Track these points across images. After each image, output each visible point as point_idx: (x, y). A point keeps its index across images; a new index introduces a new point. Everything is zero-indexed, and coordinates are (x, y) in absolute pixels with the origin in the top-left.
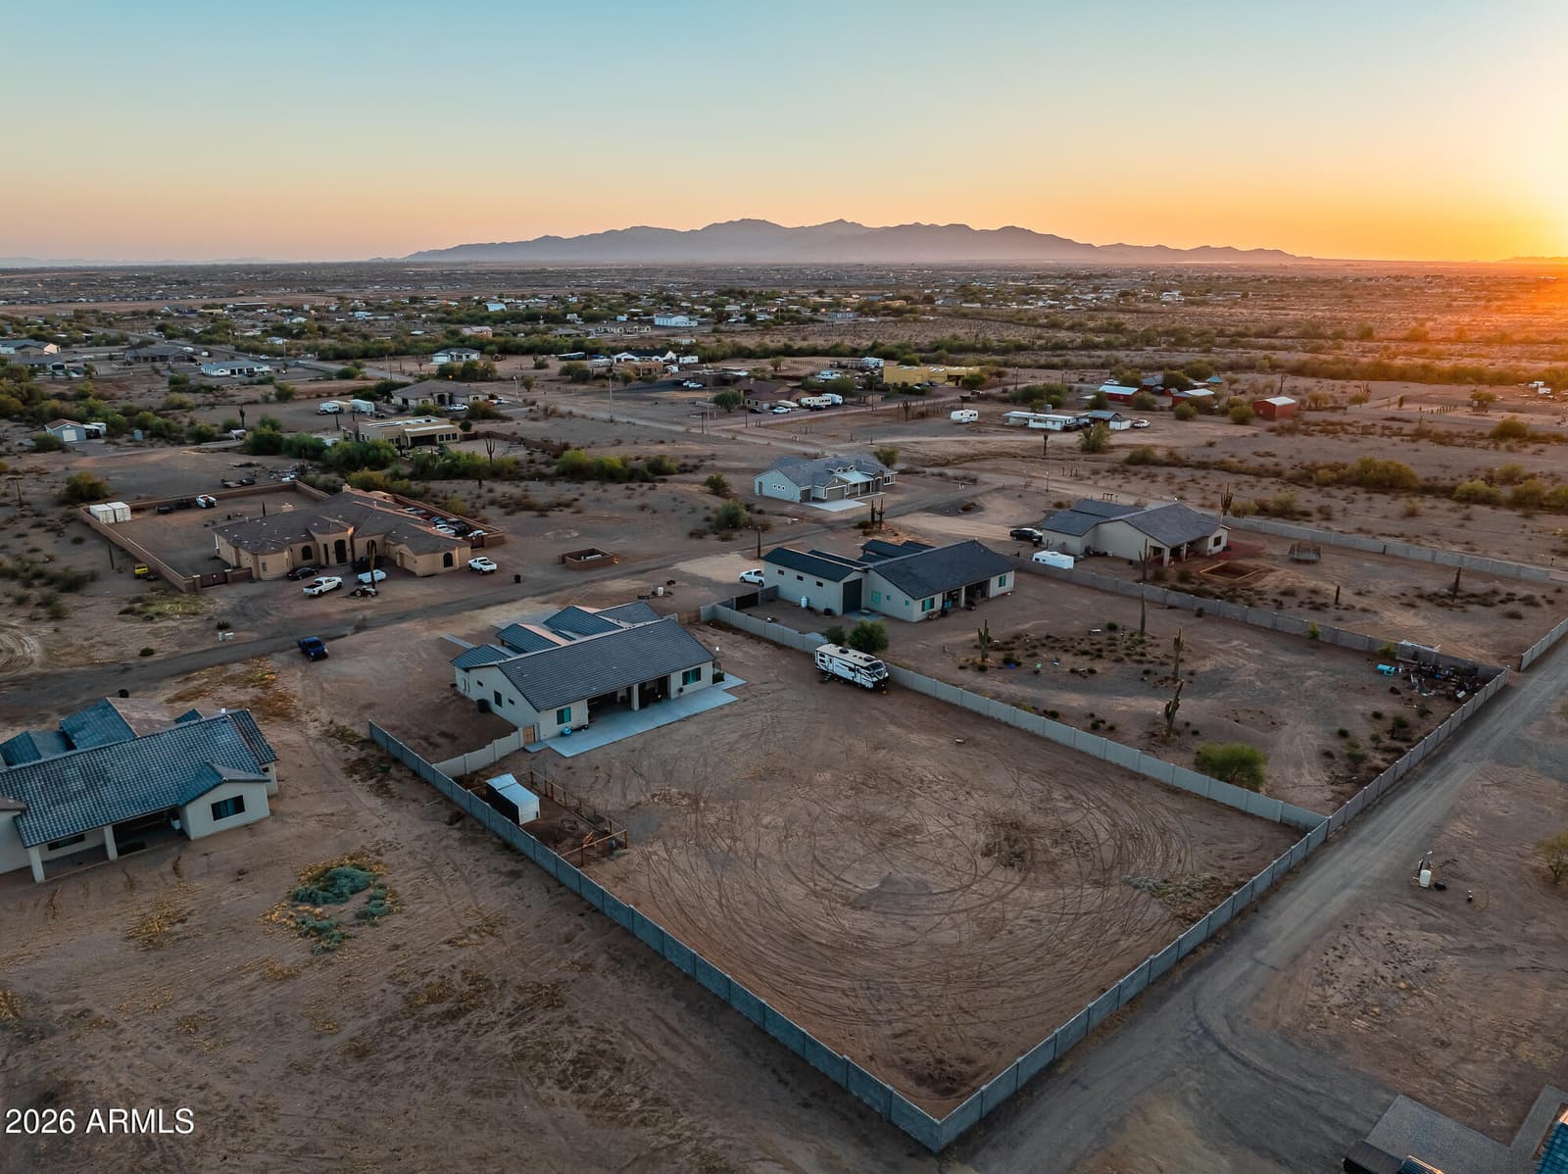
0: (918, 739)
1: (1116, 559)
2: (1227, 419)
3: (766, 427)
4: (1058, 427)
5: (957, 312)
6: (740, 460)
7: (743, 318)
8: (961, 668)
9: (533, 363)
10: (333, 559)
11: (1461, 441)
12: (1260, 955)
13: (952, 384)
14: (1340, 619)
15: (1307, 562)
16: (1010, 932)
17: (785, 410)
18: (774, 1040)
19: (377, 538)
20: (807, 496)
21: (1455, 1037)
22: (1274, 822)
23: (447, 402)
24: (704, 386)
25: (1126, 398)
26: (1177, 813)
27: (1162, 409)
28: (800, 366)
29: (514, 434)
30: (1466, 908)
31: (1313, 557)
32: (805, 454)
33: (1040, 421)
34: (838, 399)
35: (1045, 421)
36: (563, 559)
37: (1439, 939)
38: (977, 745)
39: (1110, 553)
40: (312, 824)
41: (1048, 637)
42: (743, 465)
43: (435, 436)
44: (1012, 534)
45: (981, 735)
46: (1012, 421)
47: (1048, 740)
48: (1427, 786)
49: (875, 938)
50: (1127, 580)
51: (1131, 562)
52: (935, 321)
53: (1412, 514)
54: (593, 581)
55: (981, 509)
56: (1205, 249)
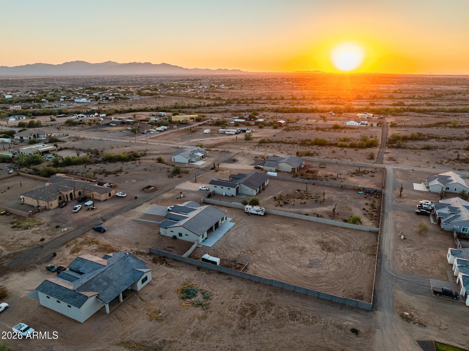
0: (284, 226)
1: (283, 171)
2: (272, 127)
3: (153, 138)
4: (234, 133)
5: (169, 94)
6: (156, 150)
7: (104, 98)
8: (276, 206)
9: (50, 119)
10: (69, 199)
11: (327, 130)
12: (388, 259)
13: (192, 120)
14: (341, 182)
15: (324, 168)
16: (343, 265)
17: (153, 132)
18: (323, 299)
19: (81, 191)
20: (190, 161)
21: (428, 266)
22: (368, 231)
23: (37, 137)
24: (117, 125)
25: (243, 122)
26: (349, 233)
27: (253, 125)
28: (141, 116)
29: (74, 147)
30: (411, 242)
31: (325, 166)
32: (174, 147)
33: (228, 132)
34: (166, 128)
35: (230, 131)
36: (143, 189)
37: (411, 249)
38: (298, 225)
39: (281, 170)
40: (165, 279)
41: (287, 195)
42: (158, 152)
43: (49, 150)
44: (254, 168)
45: (297, 222)
46: (220, 132)
47: (311, 221)
48: (387, 218)
49: (320, 273)
50: (290, 177)
51: (288, 172)
52: (164, 97)
53: (334, 152)
54: (158, 195)
55: (237, 161)
56: (220, 70)
